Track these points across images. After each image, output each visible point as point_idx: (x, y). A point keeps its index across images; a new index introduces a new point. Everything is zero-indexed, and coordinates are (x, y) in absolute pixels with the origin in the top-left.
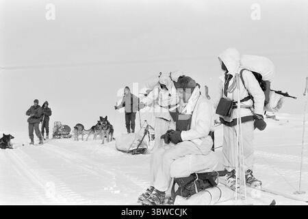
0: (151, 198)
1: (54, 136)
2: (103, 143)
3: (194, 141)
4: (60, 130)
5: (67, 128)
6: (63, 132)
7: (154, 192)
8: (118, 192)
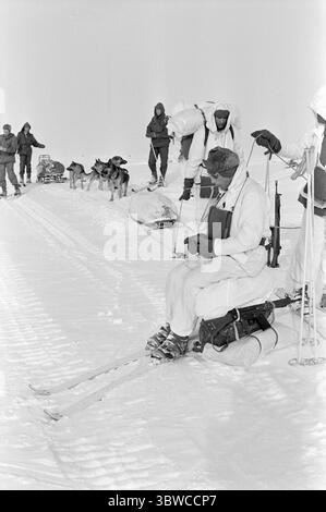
0: (165, 346)
1: (39, 178)
2: (112, 200)
3: (235, 256)
4: (48, 170)
5: (59, 167)
6: (53, 172)
7: (170, 337)
8: (118, 321)
